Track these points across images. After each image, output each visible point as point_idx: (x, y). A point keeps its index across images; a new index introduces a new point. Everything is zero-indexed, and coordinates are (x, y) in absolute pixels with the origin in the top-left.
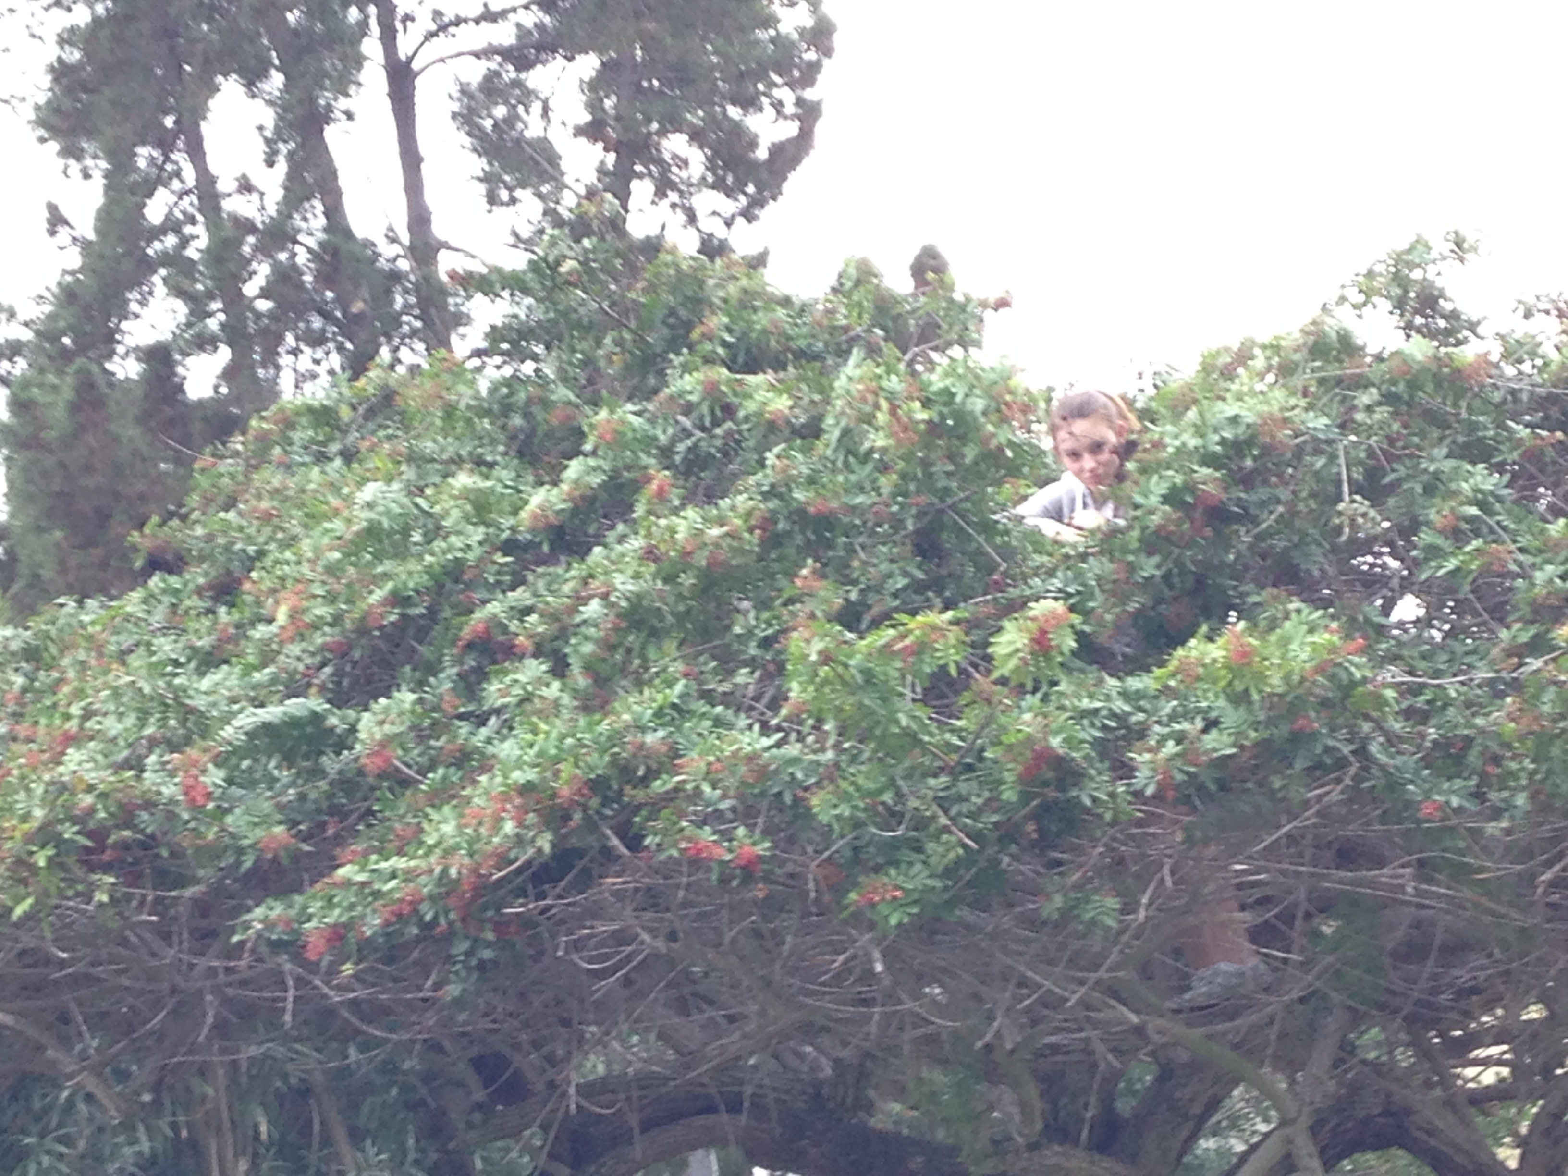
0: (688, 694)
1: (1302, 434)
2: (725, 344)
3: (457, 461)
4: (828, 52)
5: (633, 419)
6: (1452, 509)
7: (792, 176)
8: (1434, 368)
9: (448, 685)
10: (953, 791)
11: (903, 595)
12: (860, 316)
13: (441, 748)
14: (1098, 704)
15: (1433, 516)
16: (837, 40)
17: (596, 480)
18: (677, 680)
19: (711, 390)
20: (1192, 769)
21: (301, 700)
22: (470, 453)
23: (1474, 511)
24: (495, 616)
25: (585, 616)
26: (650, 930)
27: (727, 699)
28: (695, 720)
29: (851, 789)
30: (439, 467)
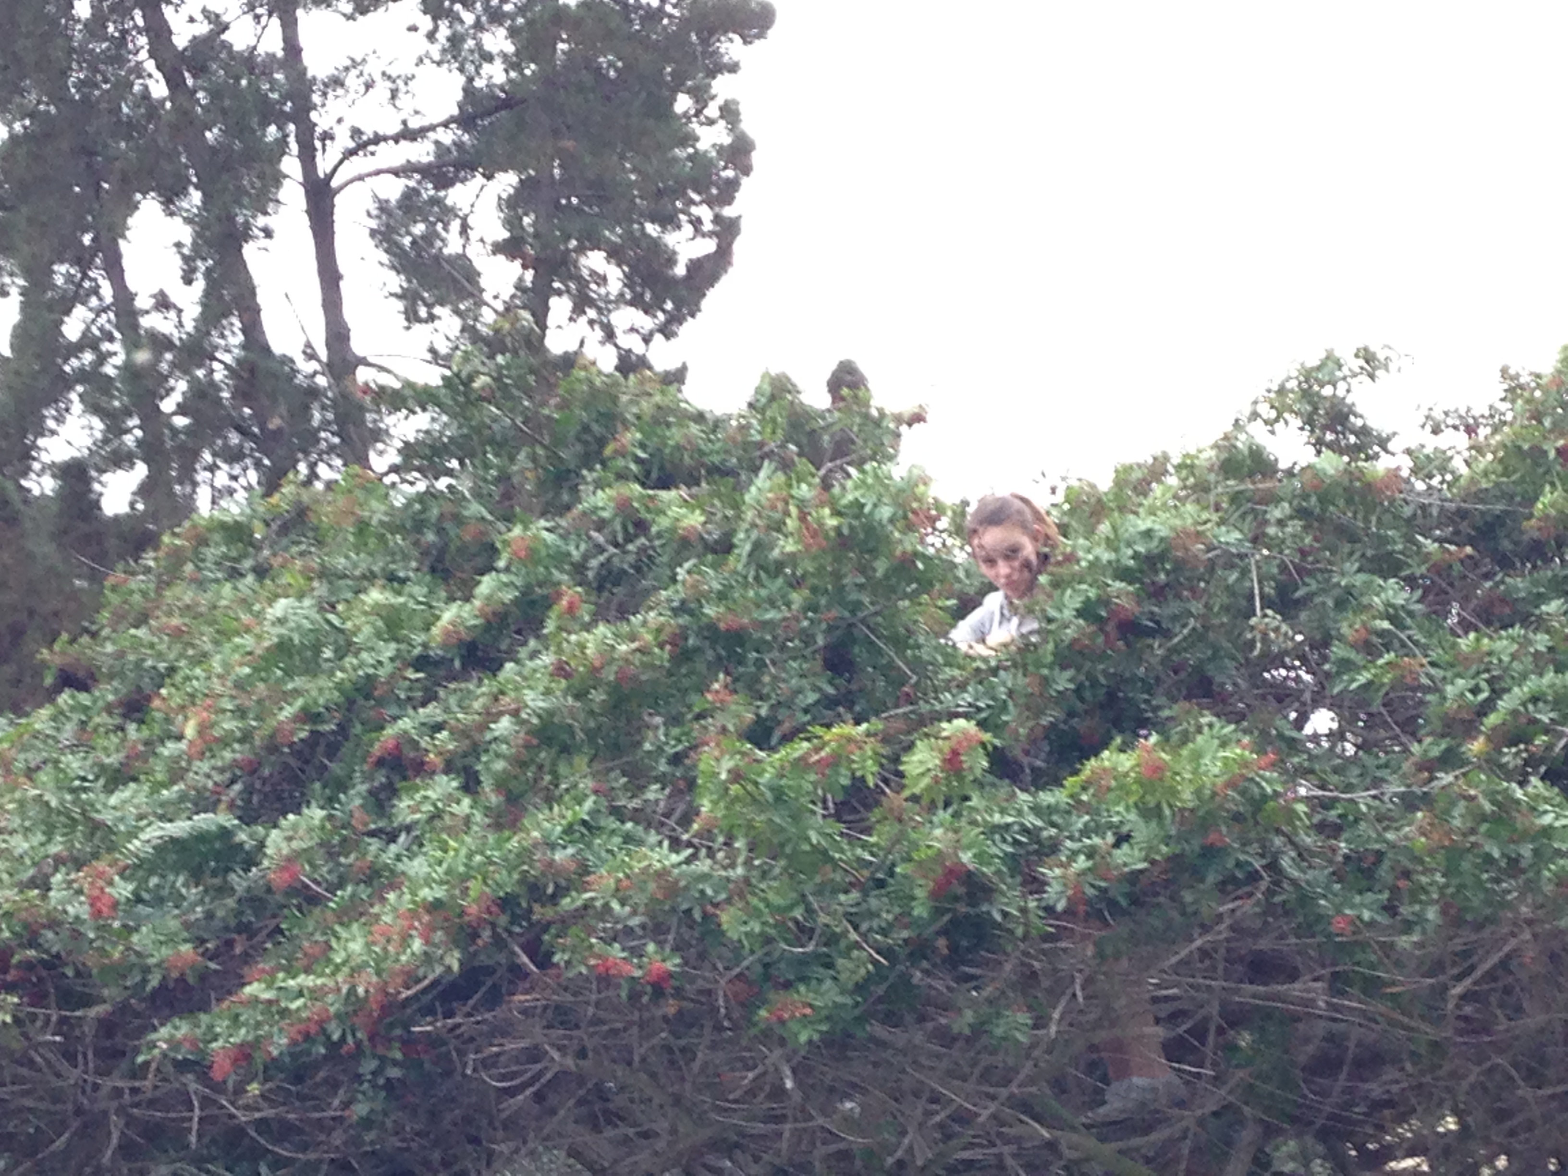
0: (599, 811)
1: (1215, 549)
2: (638, 460)
3: (370, 577)
4: (746, 170)
5: (545, 534)
6: (1364, 624)
7: (711, 294)
8: (1346, 482)
9: (358, 802)
10: (864, 906)
11: (814, 710)
12: (774, 432)
13: (351, 865)
14: (1010, 820)
15: (1345, 629)
16: (756, 157)
17: (508, 596)
18: (586, 796)
19: (624, 506)
20: (1103, 884)
21: (211, 815)
22: (383, 569)
23: (1386, 625)
24: (406, 732)
25: (497, 734)
26: (560, 1048)
27: (637, 816)
28: (604, 837)
29: (761, 906)
30: (350, 582)
